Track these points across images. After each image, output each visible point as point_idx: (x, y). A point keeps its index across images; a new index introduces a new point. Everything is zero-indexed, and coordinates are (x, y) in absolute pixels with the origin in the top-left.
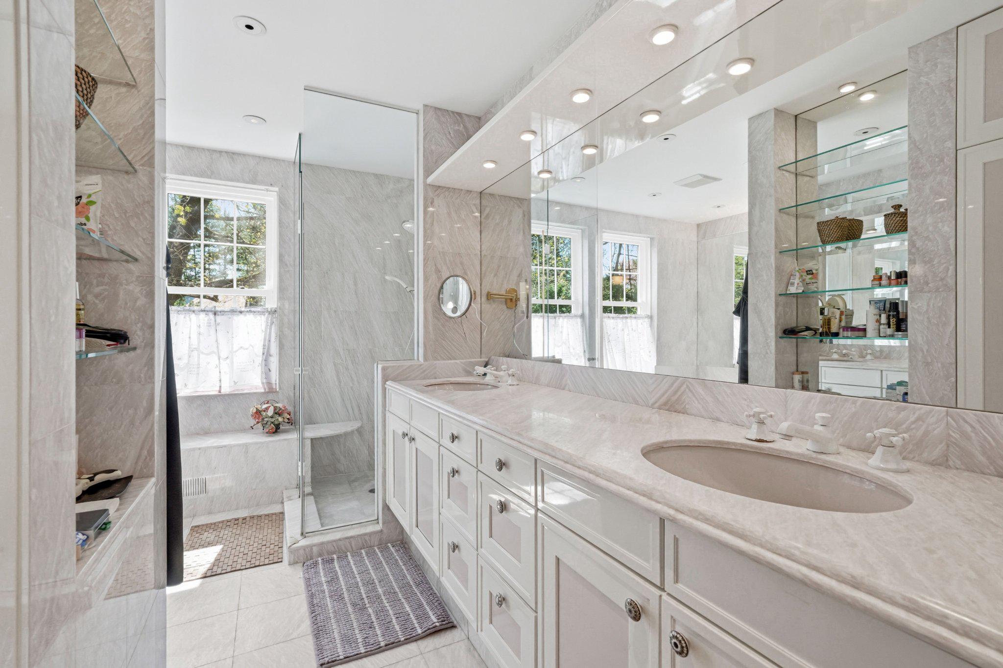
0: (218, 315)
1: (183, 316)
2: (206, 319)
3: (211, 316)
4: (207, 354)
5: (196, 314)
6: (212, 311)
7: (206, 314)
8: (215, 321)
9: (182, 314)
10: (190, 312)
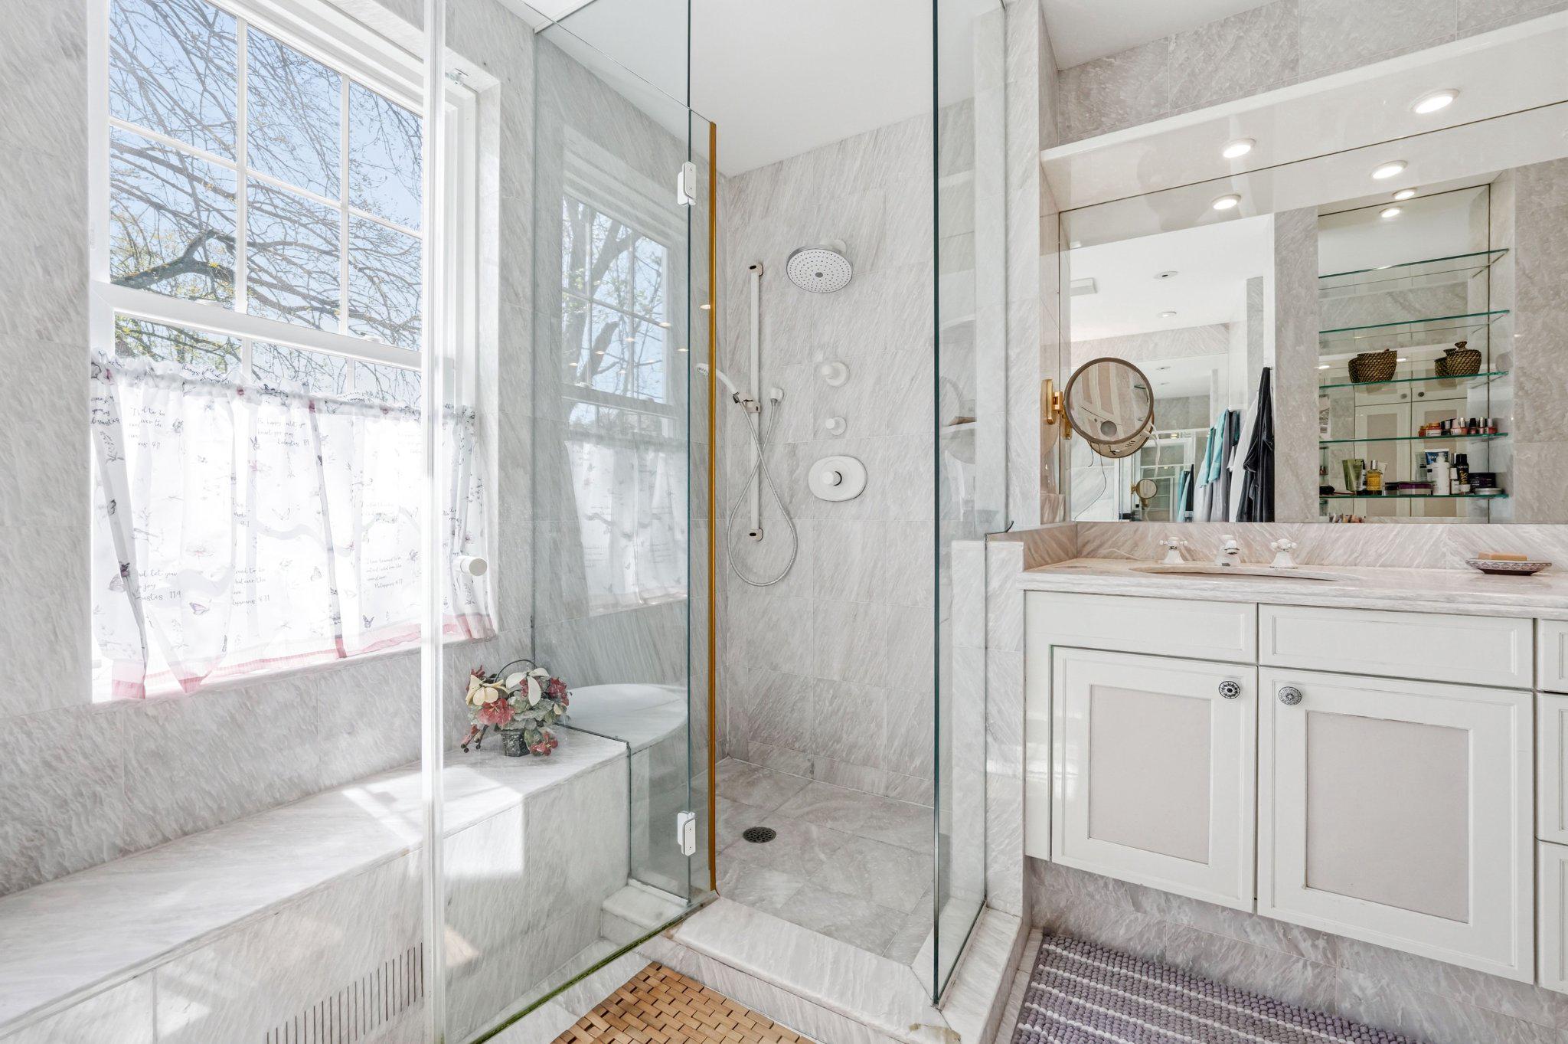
0: (320, 411)
1: (203, 401)
2: (283, 419)
3: (299, 412)
4: (284, 536)
5: (249, 400)
6: (300, 397)
7: (284, 404)
8: (315, 428)
9: (199, 394)
10: (228, 392)
